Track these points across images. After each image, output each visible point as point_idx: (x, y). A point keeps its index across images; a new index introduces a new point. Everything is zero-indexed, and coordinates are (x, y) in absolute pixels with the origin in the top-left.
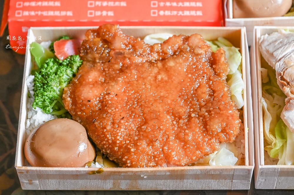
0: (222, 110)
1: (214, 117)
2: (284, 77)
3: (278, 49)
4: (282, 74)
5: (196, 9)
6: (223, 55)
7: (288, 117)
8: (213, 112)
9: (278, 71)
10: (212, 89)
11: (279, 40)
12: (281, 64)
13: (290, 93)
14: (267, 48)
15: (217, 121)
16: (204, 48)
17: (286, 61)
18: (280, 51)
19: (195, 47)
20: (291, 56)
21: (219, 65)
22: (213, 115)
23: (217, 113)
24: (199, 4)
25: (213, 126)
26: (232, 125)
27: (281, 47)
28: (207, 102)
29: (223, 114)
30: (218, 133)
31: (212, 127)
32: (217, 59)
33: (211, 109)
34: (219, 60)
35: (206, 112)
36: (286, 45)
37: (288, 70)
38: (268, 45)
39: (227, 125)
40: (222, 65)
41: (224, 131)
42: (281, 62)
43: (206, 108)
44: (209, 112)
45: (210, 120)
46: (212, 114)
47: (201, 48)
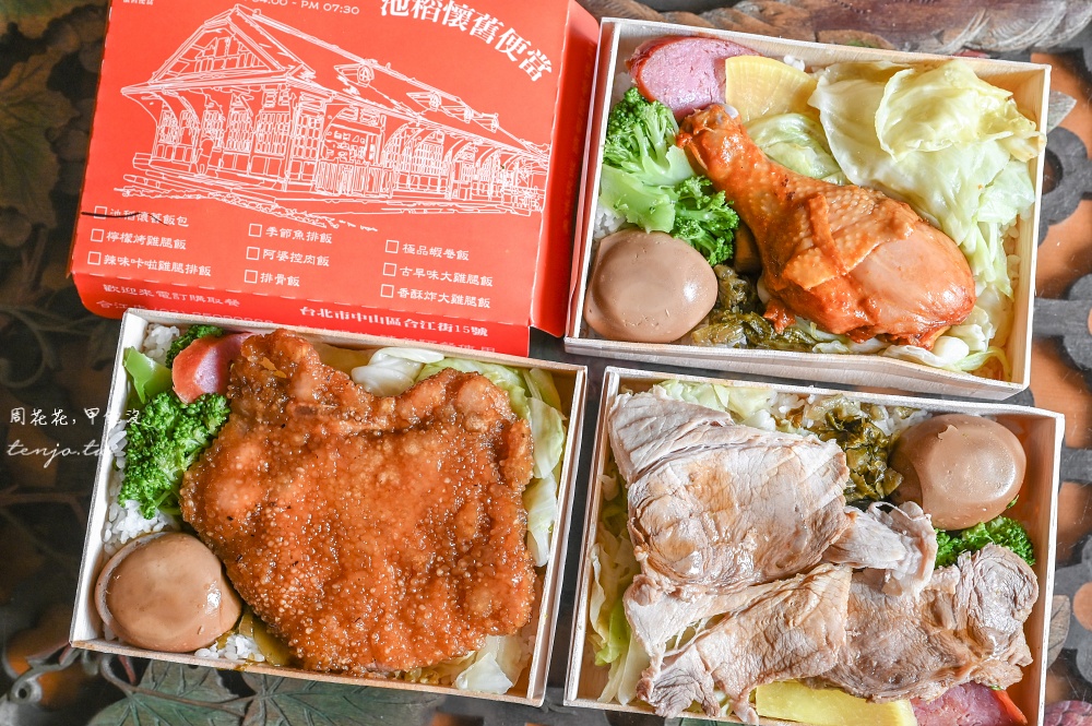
0: (501, 572)
1: (481, 584)
2: (641, 522)
3: (642, 445)
4: (638, 516)
5: (478, 291)
6: (525, 439)
7: (635, 612)
8: (480, 574)
9: (631, 503)
10: (488, 516)
11: (649, 417)
12: (640, 489)
13: (646, 564)
14: (622, 434)
15: (485, 594)
16: (487, 418)
17: (652, 484)
18: (644, 451)
19: (469, 414)
20: (664, 471)
21: (511, 462)
22: (480, 580)
23: (488, 577)
24: (486, 281)
25: (476, 604)
26: (515, 607)
27: (648, 442)
28: (475, 545)
29: (499, 580)
30: (484, 619)
31: (473, 608)
32: (511, 447)
33: (479, 564)
34: (515, 451)
35: (469, 569)
36: (659, 437)
37: (651, 506)
38: (626, 426)
39: (503, 607)
40: (517, 463)
41: (496, 616)
42: (642, 483)
43: (468, 561)
44: (473, 570)
45: (472, 589)
46: (478, 577)
47: (480, 416)
